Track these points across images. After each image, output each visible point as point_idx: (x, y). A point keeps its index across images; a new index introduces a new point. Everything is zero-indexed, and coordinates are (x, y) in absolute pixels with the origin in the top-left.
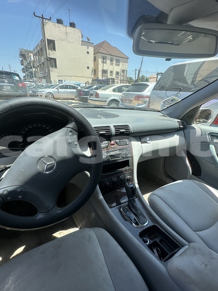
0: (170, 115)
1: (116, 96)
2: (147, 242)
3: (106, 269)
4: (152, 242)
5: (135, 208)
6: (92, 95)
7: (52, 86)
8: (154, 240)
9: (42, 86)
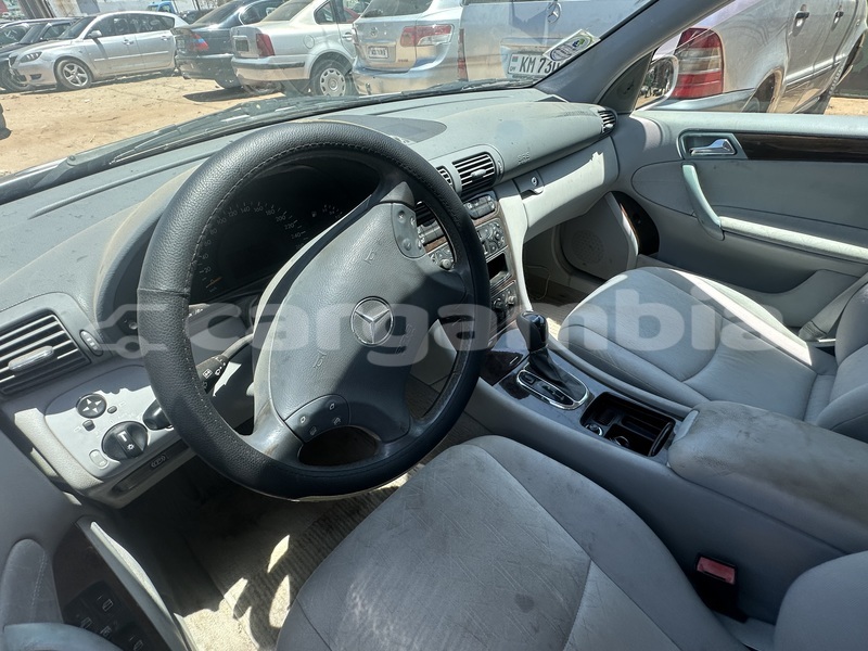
0: (571, 95)
1: (333, 37)
2: (597, 432)
3: (540, 508)
4: (607, 429)
5: (552, 368)
6: (243, 45)
7: (61, 27)
8: (611, 424)
9: (21, 33)
